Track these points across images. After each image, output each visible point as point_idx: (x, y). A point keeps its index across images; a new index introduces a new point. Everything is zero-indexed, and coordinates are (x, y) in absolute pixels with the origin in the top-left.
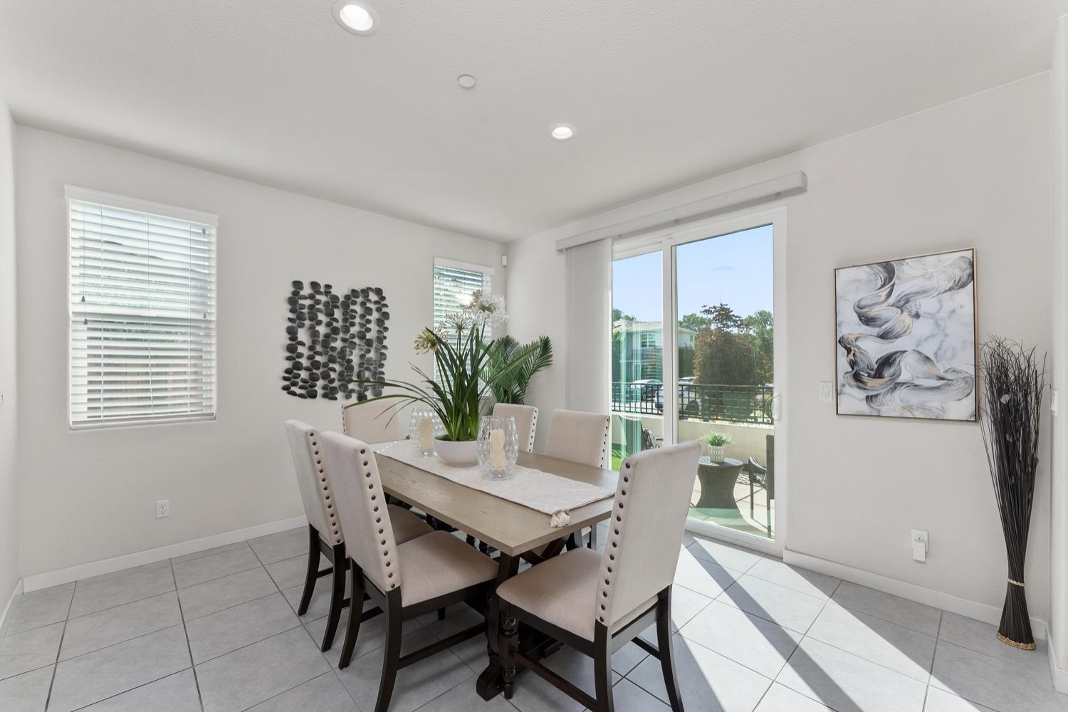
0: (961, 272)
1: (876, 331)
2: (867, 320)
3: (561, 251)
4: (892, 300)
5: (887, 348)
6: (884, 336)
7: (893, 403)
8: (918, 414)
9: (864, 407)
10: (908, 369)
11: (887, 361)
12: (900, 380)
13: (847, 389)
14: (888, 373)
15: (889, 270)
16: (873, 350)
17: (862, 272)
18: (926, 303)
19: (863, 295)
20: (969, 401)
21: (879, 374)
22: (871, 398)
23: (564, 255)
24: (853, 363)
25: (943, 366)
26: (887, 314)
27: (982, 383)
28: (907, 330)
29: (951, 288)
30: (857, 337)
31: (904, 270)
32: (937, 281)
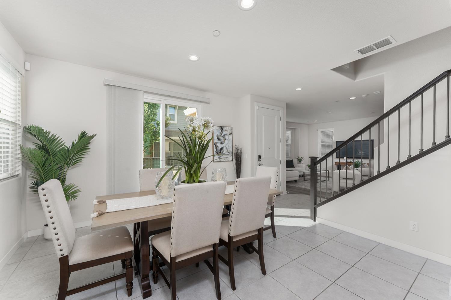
0: (231, 132)
1: (220, 142)
2: (219, 139)
3: (105, 85)
4: (222, 135)
6: (221, 143)
7: (223, 158)
8: (226, 160)
9: (218, 160)
10: (225, 151)
11: (222, 149)
12: (224, 153)
13: (216, 155)
14: (222, 151)
15: (222, 128)
16: (220, 146)
17: (218, 128)
18: (227, 137)
19: (218, 133)
20: (232, 157)
21: (220, 152)
22: (219, 157)
23: (106, 87)
24: (216, 149)
25: (229, 150)
26: (222, 138)
27: (234, 154)
28: (224, 142)
29: (231, 133)
30: (217, 143)
31: (224, 129)
32: (228, 133)
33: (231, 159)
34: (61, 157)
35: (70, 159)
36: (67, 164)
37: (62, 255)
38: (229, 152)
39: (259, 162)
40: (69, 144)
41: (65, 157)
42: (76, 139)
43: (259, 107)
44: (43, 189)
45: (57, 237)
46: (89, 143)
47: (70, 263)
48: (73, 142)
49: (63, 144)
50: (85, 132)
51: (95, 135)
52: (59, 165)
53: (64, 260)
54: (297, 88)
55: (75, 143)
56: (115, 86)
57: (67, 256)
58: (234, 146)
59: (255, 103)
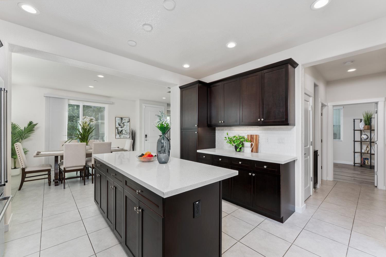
0: (128, 120)
1: (120, 127)
2: (119, 125)
3: (45, 96)
4: (122, 123)
5: (121, 129)
6: (121, 127)
7: (122, 136)
8: (125, 138)
9: (119, 137)
10: (124, 132)
11: (122, 131)
12: (123, 133)
13: (117, 135)
14: (122, 132)
15: (122, 118)
16: (120, 129)
17: (119, 118)
18: (125, 124)
19: (119, 121)
20: (129, 136)
21: (121, 133)
22: (120, 136)
23: (45, 98)
24: (118, 131)
25: (127, 132)
26: (122, 125)
27: (130, 133)
28: (124, 127)
29: (128, 122)
30: (118, 127)
31: (123, 119)
32: (127, 121)
33: (128, 137)
34: (18, 135)
35: (23, 136)
36: (21, 139)
37: (23, 167)
38: (127, 133)
39: (146, 139)
40: (22, 128)
41: (20, 135)
42: (26, 125)
43: (145, 106)
44: (16, 145)
45: (21, 161)
46: (34, 128)
47: (26, 171)
48: (25, 127)
49: (20, 128)
50: (32, 122)
51: (37, 124)
52: (17, 139)
53: (23, 170)
54: (163, 97)
55: (26, 128)
56: (50, 97)
57: (24, 168)
58: (131, 129)
59: (143, 104)
